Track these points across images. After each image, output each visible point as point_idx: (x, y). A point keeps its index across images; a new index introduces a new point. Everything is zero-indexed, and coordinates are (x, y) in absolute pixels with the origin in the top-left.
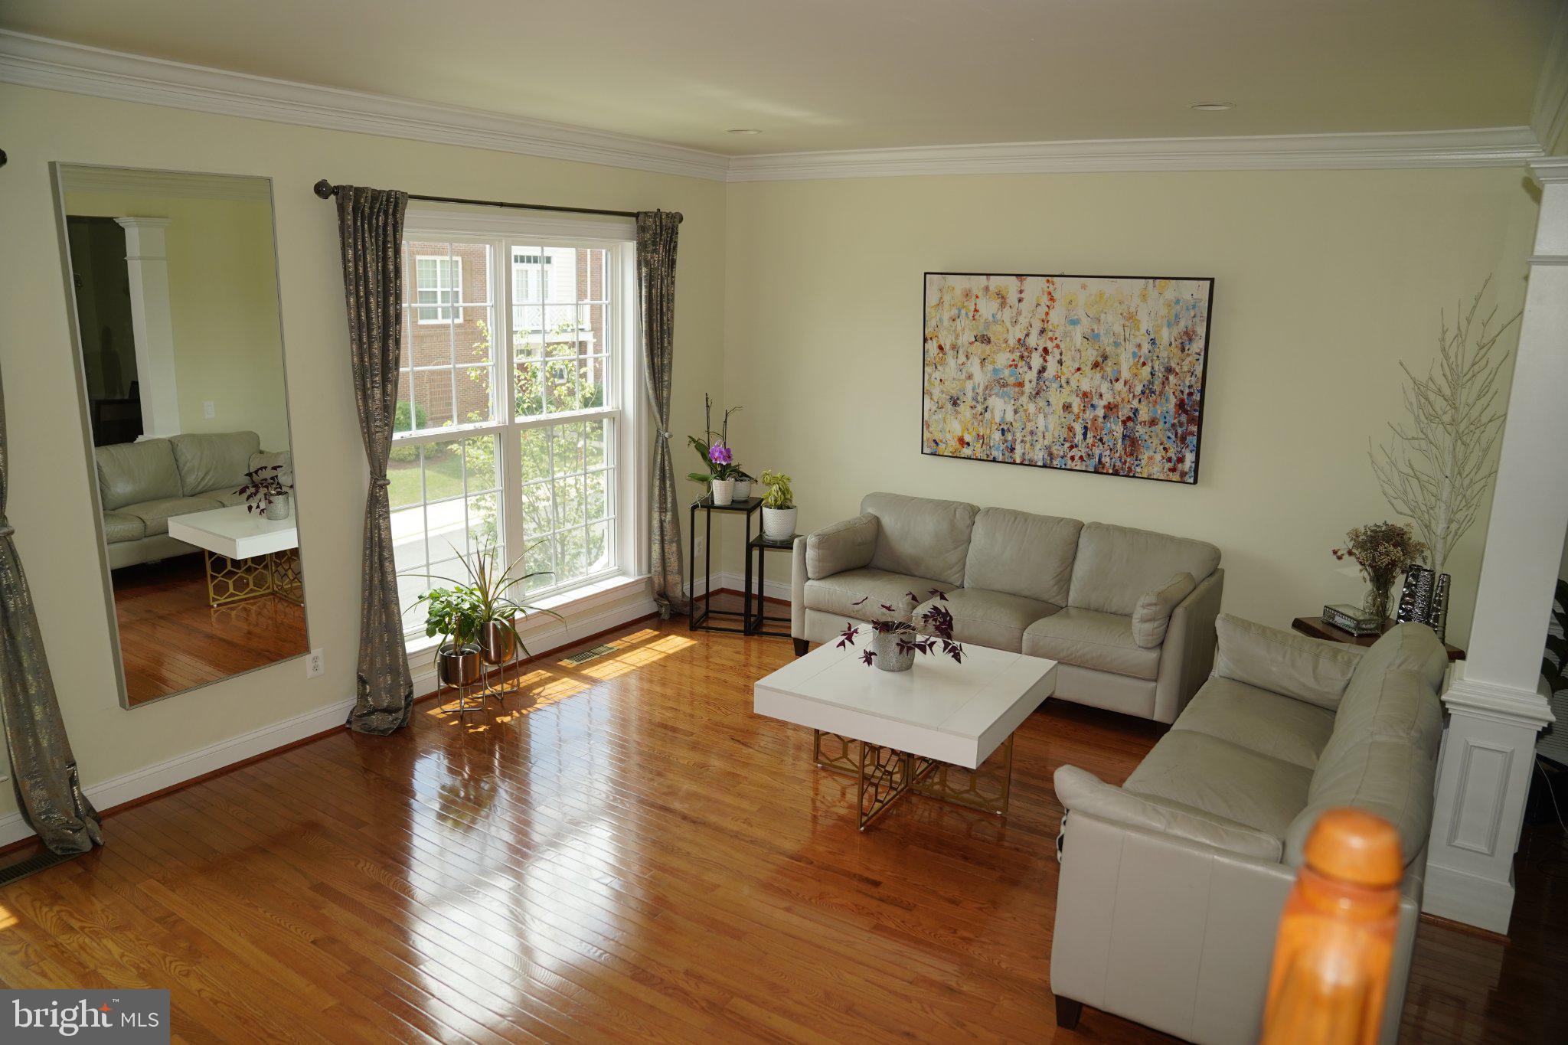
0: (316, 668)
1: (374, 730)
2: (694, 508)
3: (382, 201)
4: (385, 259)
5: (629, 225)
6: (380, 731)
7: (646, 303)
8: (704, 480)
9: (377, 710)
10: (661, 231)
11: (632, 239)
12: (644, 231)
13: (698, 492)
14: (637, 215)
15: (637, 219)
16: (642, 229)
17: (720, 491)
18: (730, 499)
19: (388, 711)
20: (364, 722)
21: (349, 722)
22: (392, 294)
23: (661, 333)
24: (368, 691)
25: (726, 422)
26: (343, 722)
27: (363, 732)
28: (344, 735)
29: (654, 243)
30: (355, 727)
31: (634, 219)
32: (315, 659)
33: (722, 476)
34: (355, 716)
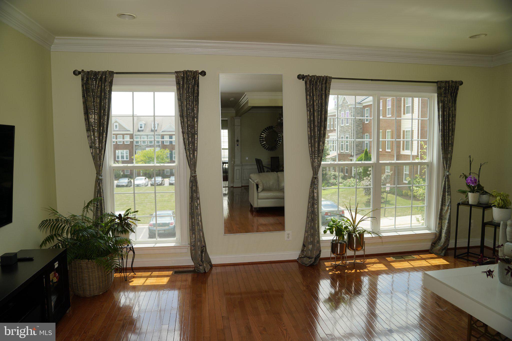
0: (288, 237)
1: (304, 263)
2: (459, 204)
3: (320, 79)
4: (322, 99)
5: (434, 87)
6: (305, 264)
7: (441, 117)
8: (464, 192)
9: (306, 257)
10: (449, 88)
11: (435, 92)
12: (440, 89)
13: (461, 198)
14: (436, 82)
15: (437, 84)
16: (439, 88)
17: (472, 198)
18: (477, 202)
19: (309, 258)
20: (301, 260)
21: (298, 259)
22: (323, 111)
23: (448, 130)
24: (305, 250)
25: (480, 169)
26: (296, 259)
27: (301, 263)
28: (296, 263)
29: (445, 93)
30: (299, 261)
31: (436, 84)
32: (288, 234)
33: (472, 191)
34: (300, 258)
